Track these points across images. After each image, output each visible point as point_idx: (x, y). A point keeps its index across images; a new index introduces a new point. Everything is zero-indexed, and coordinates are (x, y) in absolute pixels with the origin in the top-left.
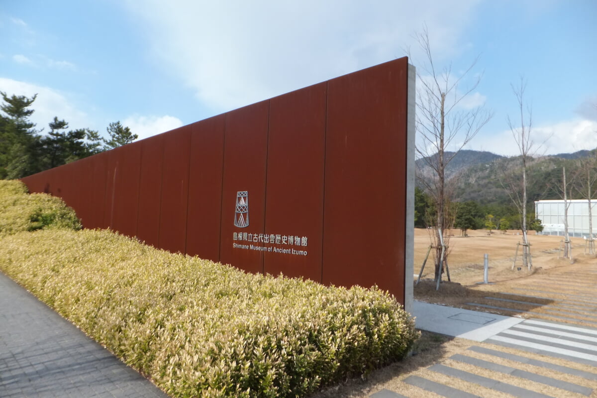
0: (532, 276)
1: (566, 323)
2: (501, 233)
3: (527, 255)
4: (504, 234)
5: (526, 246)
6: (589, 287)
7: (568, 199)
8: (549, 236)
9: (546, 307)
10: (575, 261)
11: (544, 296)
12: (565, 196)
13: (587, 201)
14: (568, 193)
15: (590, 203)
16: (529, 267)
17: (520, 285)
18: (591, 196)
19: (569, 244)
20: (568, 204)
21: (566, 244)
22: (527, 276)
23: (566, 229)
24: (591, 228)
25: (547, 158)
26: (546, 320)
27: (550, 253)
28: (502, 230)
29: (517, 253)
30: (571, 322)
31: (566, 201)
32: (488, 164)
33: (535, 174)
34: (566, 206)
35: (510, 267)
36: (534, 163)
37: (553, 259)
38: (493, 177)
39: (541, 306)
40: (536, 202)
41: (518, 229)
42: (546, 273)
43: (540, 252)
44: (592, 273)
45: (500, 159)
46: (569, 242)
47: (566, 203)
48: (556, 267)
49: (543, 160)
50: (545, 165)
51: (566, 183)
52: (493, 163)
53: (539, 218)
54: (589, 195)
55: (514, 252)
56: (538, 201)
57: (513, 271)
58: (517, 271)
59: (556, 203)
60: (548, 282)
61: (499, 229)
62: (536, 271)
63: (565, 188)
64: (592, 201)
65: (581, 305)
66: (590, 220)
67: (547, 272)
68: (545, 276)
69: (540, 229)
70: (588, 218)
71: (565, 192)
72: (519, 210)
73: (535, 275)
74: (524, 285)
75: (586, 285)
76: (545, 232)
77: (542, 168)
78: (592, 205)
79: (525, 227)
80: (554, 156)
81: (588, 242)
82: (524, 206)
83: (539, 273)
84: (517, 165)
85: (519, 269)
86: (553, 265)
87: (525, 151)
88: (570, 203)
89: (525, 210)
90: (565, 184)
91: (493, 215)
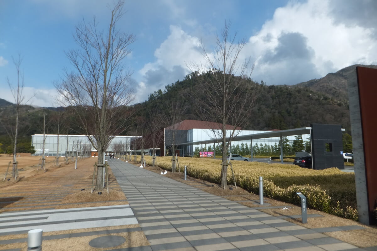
0: (17, 183)
1: (25, 210)
2: (7, 156)
3: (15, 170)
4: (9, 156)
5: (15, 164)
6: (48, 185)
7: (46, 134)
8: (39, 156)
9: (16, 202)
10: (47, 170)
11: (19, 195)
12: (44, 132)
13: (57, 135)
14: (46, 131)
15: (58, 137)
16: (16, 178)
17: (5, 190)
18: (59, 132)
19: (44, 161)
20: (45, 137)
21: (42, 161)
22: (14, 184)
23: (43, 152)
24: (58, 151)
25: (42, 109)
26: (13, 211)
27: (35, 167)
28: (8, 154)
29: (8, 169)
30: (28, 209)
31: (44, 135)
32: (2, 108)
33: (34, 117)
34: (44, 138)
35: (3, 179)
36: (34, 111)
37: (34, 171)
38: (6, 117)
39: (13, 203)
40: (32, 135)
41: (20, 153)
42: (26, 180)
43: (29, 167)
44: (53, 177)
45: (12, 106)
46: (44, 160)
47: (44, 136)
48: (35, 175)
49: (40, 110)
50: (41, 113)
51: (46, 124)
52: (6, 108)
53: (34, 145)
54: (58, 132)
55: (6, 168)
56: (34, 134)
57: (4, 182)
58: (7, 182)
59: (40, 136)
60: (25, 185)
61: (6, 153)
62: (20, 180)
63: (44, 127)
64: (59, 135)
65: (39, 197)
66: (58, 146)
67: (28, 179)
68: (26, 182)
69: (33, 152)
70: (57, 145)
71: (44, 130)
72: (12, 140)
73: (19, 183)
74: (8, 190)
75: (46, 184)
76: (37, 154)
77: (39, 114)
78: (59, 138)
79: (15, 151)
80: (46, 108)
81: (56, 159)
82: (16, 138)
83: (22, 181)
84: (23, 111)
85: (9, 180)
86: (33, 174)
87: (19, 102)
88: (47, 136)
89: (16, 140)
90: (44, 125)
91: (2, 144)
